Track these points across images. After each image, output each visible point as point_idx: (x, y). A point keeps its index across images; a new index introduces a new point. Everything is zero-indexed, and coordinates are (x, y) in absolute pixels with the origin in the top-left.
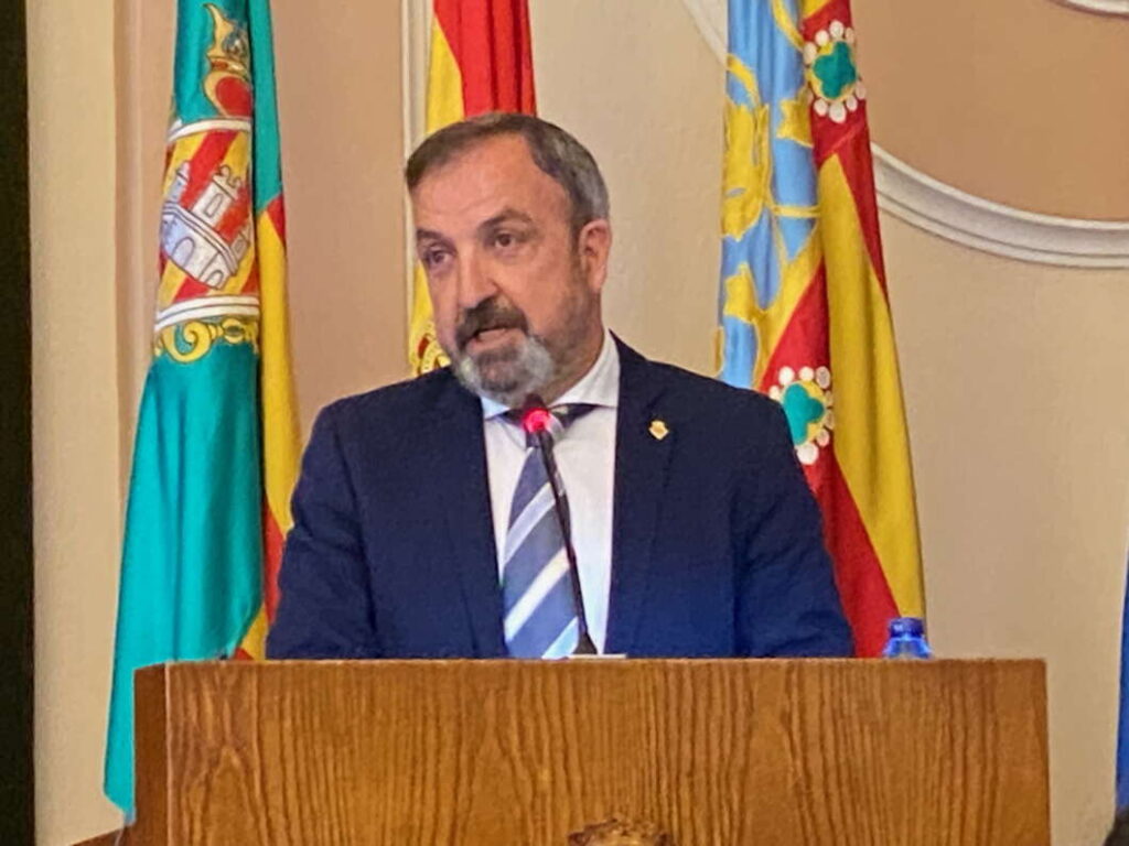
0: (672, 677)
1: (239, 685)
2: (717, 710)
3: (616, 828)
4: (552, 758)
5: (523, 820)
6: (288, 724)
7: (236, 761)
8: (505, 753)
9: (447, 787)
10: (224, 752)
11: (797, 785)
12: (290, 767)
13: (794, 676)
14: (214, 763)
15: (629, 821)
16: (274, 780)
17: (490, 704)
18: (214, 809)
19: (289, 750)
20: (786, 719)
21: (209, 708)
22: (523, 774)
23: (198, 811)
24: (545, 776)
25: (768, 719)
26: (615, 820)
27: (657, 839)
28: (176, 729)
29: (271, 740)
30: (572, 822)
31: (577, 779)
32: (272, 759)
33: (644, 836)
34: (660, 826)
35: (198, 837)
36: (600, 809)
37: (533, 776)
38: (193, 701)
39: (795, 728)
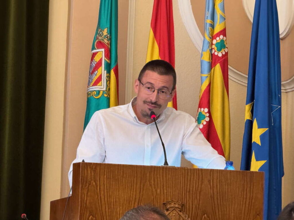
1: (96, 168)
2: (195, 179)
4: (160, 187)
5: (153, 199)
6: (105, 176)
7: (94, 183)
8: (151, 185)
9: (138, 192)
10: (92, 182)
11: (211, 196)
12: (105, 185)
13: (212, 173)
14: (90, 184)
15: (176, 201)
16: (102, 188)
17: (148, 175)
18: (89, 194)
19: (105, 182)
20: (209, 181)
21: (89, 172)
22: (154, 190)
23: (86, 193)
24: (159, 190)
25: (206, 182)
27: (182, 205)
28: (82, 177)
29: (102, 179)
30: (163, 201)
31: (165, 191)
32: (102, 184)
33: (179, 204)
34: (182, 203)
35: (85, 199)
36: (169, 198)
37: (156, 191)
38: (86, 171)
39: (211, 184)
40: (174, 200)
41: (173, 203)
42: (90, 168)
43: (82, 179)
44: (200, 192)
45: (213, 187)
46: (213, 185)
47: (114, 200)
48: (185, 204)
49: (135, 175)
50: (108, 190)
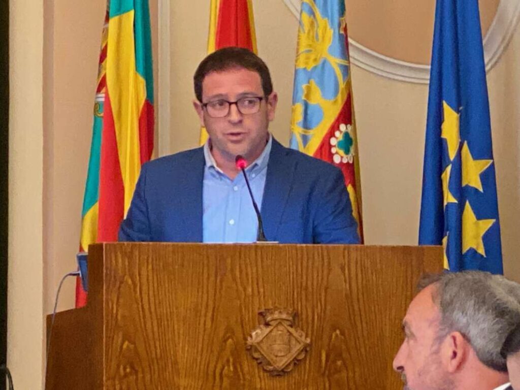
0: (299, 252)
1: (132, 252)
2: (316, 264)
3: (277, 310)
4: (252, 282)
5: (240, 306)
6: (150, 267)
7: (130, 282)
8: (234, 279)
9: (211, 291)
10: (125, 278)
11: (346, 295)
12: (151, 284)
13: (346, 252)
14: (121, 283)
15: (282, 307)
16: (145, 288)
17: (229, 261)
18: (121, 301)
19: (150, 278)
20: (343, 269)
21: (120, 260)
22: (241, 288)
23: (115, 300)
24: (250, 290)
25: (336, 270)
26: (276, 307)
27: (293, 315)
28: (107, 268)
29: (144, 272)
30: (259, 309)
31: (262, 290)
32: (144, 280)
33: (288, 313)
34: (294, 310)
35: (115, 311)
36: (270, 302)
37: (245, 289)
38: (113, 258)
39: (347, 271)
40: (278, 306)
41: (276, 312)
42: (121, 252)
43: (106, 273)
44: (326, 289)
45: (350, 278)
46: (349, 274)
47: (168, 310)
48: (300, 312)
49: (206, 262)
50: (156, 293)
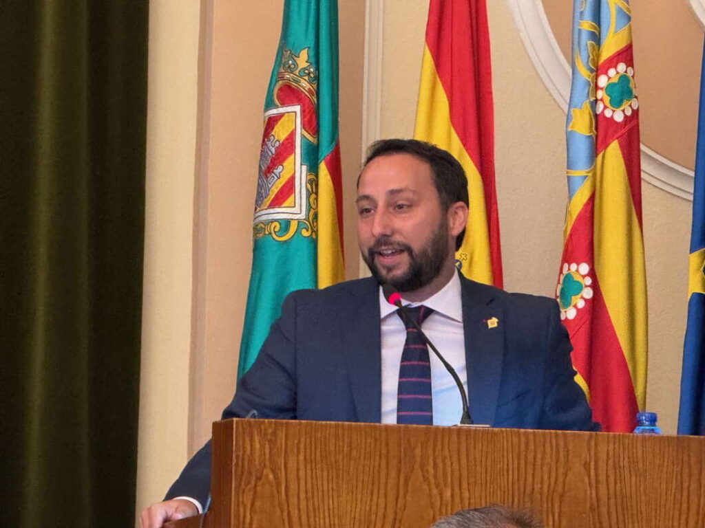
1: (275, 433)
2: (548, 460)
4: (452, 483)
6: (302, 457)
7: (271, 476)
8: (426, 479)
9: (391, 497)
10: (265, 471)
11: (592, 505)
12: (302, 482)
13: (593, 443)
14: (259, 479)
16: (293, 486)
17: (418, 452)
18: (258, 504)
19: (302, 473)
20: (586, 465)
21: (257, 446)
22: (435, 491)
23: (249, 503)
24: (448, 493)
25: (577, 467)
28: (237, 457)
29: (292, 464)
31: (466, 495)
32: (292, 476)
35: (248, 520)
37: (441, 495)
38: (248, 442)
39: (593, 472)
42: (259, 434)
43: (237, 464)
45: (597, 481)
46: (597, 475)
47: (327, 520)
49: (384, 452)
50: (310, 495)
